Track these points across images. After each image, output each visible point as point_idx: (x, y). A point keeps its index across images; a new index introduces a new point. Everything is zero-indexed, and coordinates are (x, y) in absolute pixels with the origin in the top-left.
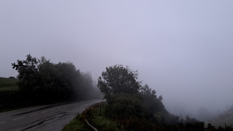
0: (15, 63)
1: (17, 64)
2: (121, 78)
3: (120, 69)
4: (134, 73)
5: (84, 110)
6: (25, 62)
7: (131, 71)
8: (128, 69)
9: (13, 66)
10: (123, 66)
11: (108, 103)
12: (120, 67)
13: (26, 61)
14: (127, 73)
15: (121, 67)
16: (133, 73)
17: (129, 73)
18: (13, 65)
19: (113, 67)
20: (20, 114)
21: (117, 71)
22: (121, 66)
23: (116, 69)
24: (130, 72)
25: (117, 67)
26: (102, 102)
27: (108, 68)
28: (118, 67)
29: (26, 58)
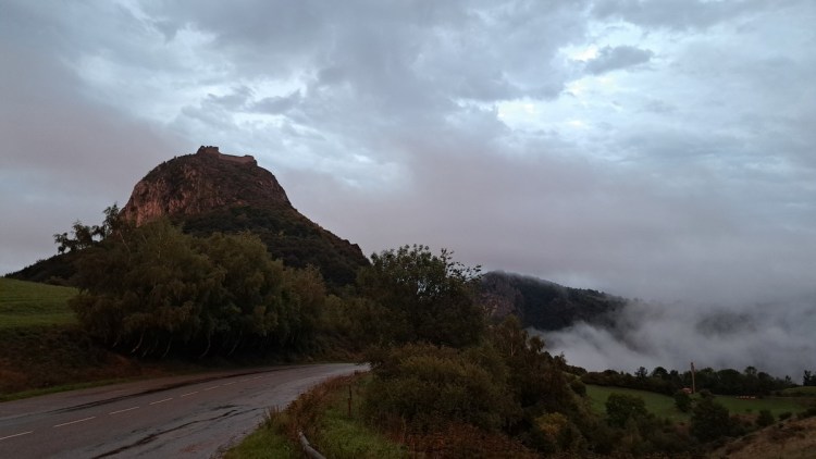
0: (66, 234)
1: (72, 237)
2: (421, 293)
3: (418, 262)
4: (468, 276)
5: (294, 398)
6: (99, 231)
7: (456, 267)
8: (449, 262)
9: (60, 244)
10: (429, 251)
11: (376, 376)
12: (420, 253)
13: (103, 228)
14: (444, 273)
15: (423, 255)
16: (463, 274)
17: (449, 273)
18: (59, 240)
19: (396, 253)
20: (81, 407)
21: (411, 266)
22: (424, 251)
23: (407, 260)
24: (455, 271)
25: (408, 254)
26: (357, 373)
27: (379, 254)
28: (413, 254)
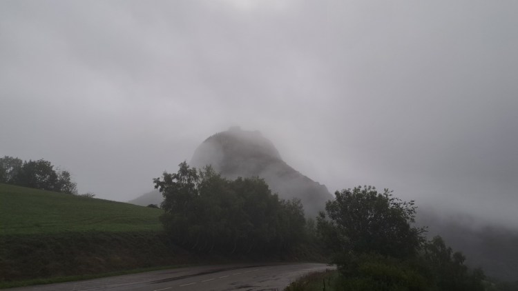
0: (159, 178)
1: (162, 180)
2: (370, 219)
3: (368, 197)
4: (404, 208)
5: (288, 284)
6: (176, 176)
7: (395, 201)
8: (390, 198)
9: (156, 184)
10: (375, 190)
11: (341, 274)
12: (369, 191)
13: (178, 175)
14: (388, 206)
15: (371, 192)
16: (401, 206)
17: (391, 206)
18: (155, 182)
19: (352, 191)
20: (164, 281)
21: (362, 200)
22: (372, 190)
23: (360, 196)
24: (395, 204)
25: (361, 192)
26: (327, 271)
27: (340, 192)
28: (364, 192)
29: (179, 168)
